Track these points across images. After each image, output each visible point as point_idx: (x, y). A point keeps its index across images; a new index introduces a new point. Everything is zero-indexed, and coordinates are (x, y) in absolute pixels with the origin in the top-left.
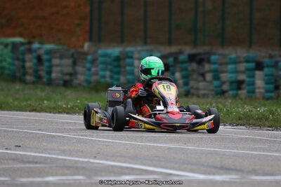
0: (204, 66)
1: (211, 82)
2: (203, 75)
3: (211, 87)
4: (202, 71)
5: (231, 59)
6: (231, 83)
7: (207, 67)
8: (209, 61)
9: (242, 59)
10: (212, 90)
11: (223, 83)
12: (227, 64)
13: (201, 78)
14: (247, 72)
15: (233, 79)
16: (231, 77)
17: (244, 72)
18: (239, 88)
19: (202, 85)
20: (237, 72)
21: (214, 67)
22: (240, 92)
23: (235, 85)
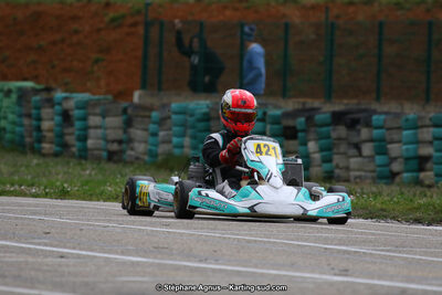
0: (359, 131)
1: (371, 158)
2: (357, 147)
3: (371, 167)
4: (355, 140)
5: (407, 120)
6: (407, 159)
7: (365, 133)
8: (368, 125)
9: (427, 122)
10: (374, 171)
11: (393, 159)
12: (400, 128)
13: (353, 151)
14: (436, 142)
15: (411, 154)
16: (407, 149)
17: (431, 143)
18: (422, 169)
19: (354, 162)
20: (418, 142)
21: (376, 132)
22: (422, 175)
23: (414, 164)
